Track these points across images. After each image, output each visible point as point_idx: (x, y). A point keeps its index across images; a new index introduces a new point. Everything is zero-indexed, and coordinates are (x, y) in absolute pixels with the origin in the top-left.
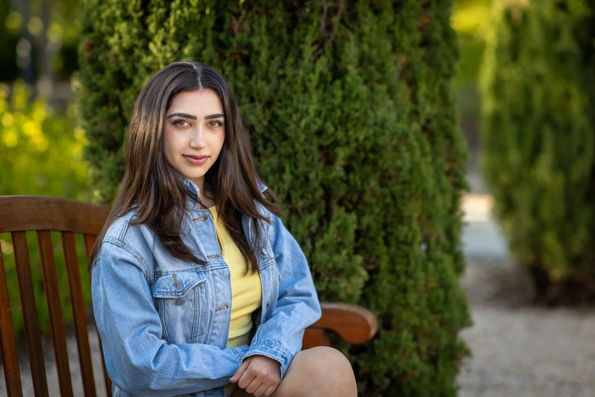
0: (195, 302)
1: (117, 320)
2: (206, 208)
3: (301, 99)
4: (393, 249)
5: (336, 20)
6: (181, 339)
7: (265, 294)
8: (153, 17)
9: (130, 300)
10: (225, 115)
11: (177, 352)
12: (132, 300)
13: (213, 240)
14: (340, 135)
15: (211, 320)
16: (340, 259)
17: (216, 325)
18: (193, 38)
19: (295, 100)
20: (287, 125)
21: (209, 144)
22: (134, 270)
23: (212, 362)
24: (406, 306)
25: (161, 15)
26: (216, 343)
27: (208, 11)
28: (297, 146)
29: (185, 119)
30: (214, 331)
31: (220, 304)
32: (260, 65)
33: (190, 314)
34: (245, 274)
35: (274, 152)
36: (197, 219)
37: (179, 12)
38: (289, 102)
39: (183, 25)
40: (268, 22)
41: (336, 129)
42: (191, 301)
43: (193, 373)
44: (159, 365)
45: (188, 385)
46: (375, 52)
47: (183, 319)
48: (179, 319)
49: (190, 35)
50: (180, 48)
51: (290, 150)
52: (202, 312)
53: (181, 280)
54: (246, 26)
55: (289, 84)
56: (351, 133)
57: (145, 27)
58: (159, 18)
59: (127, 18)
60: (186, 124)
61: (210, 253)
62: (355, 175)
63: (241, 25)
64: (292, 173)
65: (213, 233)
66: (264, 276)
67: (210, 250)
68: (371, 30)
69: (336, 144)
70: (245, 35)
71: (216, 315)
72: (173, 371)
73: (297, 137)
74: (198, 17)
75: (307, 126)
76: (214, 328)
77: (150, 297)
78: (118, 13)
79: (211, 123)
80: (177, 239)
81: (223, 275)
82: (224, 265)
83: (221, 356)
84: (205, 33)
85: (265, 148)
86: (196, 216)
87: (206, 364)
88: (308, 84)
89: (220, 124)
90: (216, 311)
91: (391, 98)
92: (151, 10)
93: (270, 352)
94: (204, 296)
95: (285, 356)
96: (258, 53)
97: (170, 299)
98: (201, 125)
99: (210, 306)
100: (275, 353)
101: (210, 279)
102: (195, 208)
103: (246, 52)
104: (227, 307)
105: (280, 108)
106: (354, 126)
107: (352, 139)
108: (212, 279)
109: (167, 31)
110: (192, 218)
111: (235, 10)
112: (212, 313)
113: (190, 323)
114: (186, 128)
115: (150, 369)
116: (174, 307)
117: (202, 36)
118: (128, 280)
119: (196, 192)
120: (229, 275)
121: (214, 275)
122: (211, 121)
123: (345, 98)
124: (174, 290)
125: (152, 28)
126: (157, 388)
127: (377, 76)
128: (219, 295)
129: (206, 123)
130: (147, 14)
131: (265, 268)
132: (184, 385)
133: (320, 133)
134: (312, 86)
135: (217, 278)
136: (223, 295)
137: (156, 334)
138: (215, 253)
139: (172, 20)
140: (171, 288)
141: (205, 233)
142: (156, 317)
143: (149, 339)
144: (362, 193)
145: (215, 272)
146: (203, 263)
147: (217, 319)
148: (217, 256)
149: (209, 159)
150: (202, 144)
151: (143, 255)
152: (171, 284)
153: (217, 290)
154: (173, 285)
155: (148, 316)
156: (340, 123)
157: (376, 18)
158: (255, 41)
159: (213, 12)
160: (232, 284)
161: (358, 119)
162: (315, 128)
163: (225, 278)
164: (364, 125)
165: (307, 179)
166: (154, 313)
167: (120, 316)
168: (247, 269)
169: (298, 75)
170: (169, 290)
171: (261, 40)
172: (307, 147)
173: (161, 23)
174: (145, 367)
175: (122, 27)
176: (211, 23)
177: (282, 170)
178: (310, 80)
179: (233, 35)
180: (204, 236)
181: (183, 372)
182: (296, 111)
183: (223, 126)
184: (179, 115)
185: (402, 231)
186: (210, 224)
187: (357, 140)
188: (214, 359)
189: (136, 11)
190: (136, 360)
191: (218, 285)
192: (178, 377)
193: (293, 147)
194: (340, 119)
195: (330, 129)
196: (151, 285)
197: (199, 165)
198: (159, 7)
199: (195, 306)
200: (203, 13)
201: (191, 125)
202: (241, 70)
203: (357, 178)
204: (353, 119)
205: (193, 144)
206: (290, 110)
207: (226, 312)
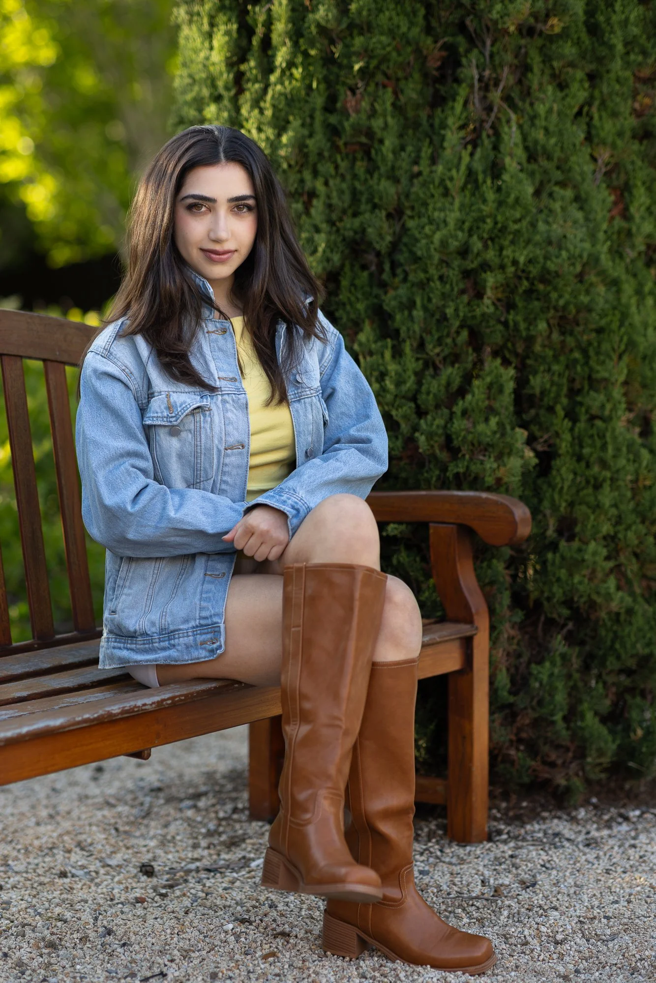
0: (196, 433)
1: (91, 448)
2: (226, 318)
3: (439, 205)
4: (581, 425)
5: (496, 96)
6: (179, 484)
7: (299, 436)
8: (247, 95)
9: (112, 425)
10: (256, 197)
11: (165, 494)
12: (113, 425)
13: (232, 360)
14: (491, 255)
15: (219, 462)
16: (487, 429)
17: (226, 469)
18: (295, 122)
19: (430, 207)
20: (417, 240)
21: (233, 234)
22: (119, 387)
23: (213, 513)
24: (597, 507)
25: (256, 92)
26: (229, 495)
27: (315, 85)
28: (432, 271)
29: (201, 202)
30: (225, 478)
31: (231, 440)
32: (384, 159)
33: (188, 449)
34: (268, 404)
35: (405, 280)
36: (213, 332)
37: (279, 87)
38: (423, 210)
39: (282, 106)
40: (397, 98)
41: (486, 247)
42: (190, 431)
43: (181, 521)
44: (138, 507)
45: (178, 539)
46: (553, 141)
47: (180, 456)
48: (174, 455)
49: (291, 118)
50: (279, 135)
51: (422, 276)
52: (205, 448)
53: (175, 402)
54: (365, 105)
55: (424, 184)
56: (507, 252)
57: (238, 109)
58: (254, 96)
59: (218, 99)
60: (204, 209)
61: (222, 374)
62: (517, 314)
63: (358, 103)
64: (425, 309)
65: (232, 351)
66: (297, 411)
67: (224, 371)
68: (550, 111)
69: (485, 266)
70: (364, 116)
71: (226, 455)
72: (157, 518)
73: (430, 257)
74: (303, 93)
75: (444, 244)
76: (224, 473)
77: (139, 423)
78: (206, 92)
79: (238, 207)
80: (183, 357)
81: (237, 403)
82: (240, 391)
83: (227, 506)
84: (312, 117)
85: (394, 275)
86: (211, 327)
87: (204, 513)
88: (449, 184)
89: (250, 208)
90: (226, 449)
91: (581, 208)
92: (245, 86)
93: (278, 501)
94: (208, 426)
95: (296, 506)
96: (381, 142)
97: (160, 426)
98: (223, 210)
99: (216, 442)
100: (284, 502)
101: (217, 406)
102: (211, 317)
103: (364, 140)
104: (243, 447)
105: (412, 217)
106: (513, 242)
107: (507, 262)
108: (221, 406)
109: (261, 112)
110: (206, 330)
111: (350, 82)
112: (219, 451)
113: (190, 462)
114: (205, 213)
115: (125, 510)
116: (168, 438)
117: (308, 120)
118: (110, 399)
119: (209, 293)
120: (247, 404)
121: (224, 402)
122: (237, 204)
123: (500, 203)
124: (165, 414)
125: (244, 111)
126: (135, 538)
127: (558, 175)
128: (230, 428)
129: (229, 207)
130: (241, 91)
131: (299, 401)
132: (173, 539)
133: (464, 252)
134: (454, 186)
135: (228, 405)
136: (237, 429)
137: (144, 472)
138: (231, 375)
139: (269, 97)
140: (162, 412)
141: (220, 350)
142: (144, 449)
143: (129, 475)
144: (530, 340)
145: (226, 397)
146: (212, 389)
147: (227, 460)
148: (234, 380)
149: (236, 254)
150: (223, 235)
151: (132, 370)
152: (163, 407)
153: (227, 422)
154: (165, 408)
155: (132, 446)
156: (492, 239)
157: (560, 95)
158: (377, 124)
159: (323, 86)
160: (251, 417)
161: (517, 233)
162: (454, 244)
163: (240, 407)
164: (528, 242)
165: (444, 318)
166: (141, 443)
167: (96, 444)
168: (272, 397)
169: (435, 172)
170: (160, 415)
171: (386, 124)
172: (444, 270)
173: (257, 103)
174: (119, 507)
175: (211, 110)
176: (319, 101)
177: (412, 305)
178: (451, 179)
179: (348, 116)
180: (220, 354)
181: (170, 519)
182: (431, 221)
183: (255, 211)
184: (194, 197)
185: (595, 400)
186: (229, 339)
187: (515, 263)
188: (216, 510)
189: (227, 88)
190: (109, 500)
191: (229, 415)
192: (162, 525)
193: (425, 271)
194: (491, 231)
195: (477, 245)
196: (143, 410)
197: (222, 262)
198: (256, 81)
199: (196, 440)
200: (310, 87)
201: (210, 210)
202: (361, 167)
203: (519, 318)
204: (510, 233)
205: (212, 236)
206: (424, 220)
207: (240, 454)
